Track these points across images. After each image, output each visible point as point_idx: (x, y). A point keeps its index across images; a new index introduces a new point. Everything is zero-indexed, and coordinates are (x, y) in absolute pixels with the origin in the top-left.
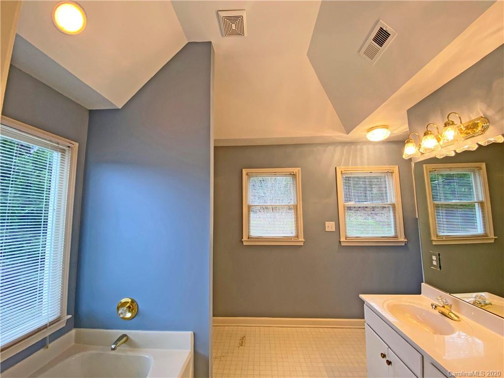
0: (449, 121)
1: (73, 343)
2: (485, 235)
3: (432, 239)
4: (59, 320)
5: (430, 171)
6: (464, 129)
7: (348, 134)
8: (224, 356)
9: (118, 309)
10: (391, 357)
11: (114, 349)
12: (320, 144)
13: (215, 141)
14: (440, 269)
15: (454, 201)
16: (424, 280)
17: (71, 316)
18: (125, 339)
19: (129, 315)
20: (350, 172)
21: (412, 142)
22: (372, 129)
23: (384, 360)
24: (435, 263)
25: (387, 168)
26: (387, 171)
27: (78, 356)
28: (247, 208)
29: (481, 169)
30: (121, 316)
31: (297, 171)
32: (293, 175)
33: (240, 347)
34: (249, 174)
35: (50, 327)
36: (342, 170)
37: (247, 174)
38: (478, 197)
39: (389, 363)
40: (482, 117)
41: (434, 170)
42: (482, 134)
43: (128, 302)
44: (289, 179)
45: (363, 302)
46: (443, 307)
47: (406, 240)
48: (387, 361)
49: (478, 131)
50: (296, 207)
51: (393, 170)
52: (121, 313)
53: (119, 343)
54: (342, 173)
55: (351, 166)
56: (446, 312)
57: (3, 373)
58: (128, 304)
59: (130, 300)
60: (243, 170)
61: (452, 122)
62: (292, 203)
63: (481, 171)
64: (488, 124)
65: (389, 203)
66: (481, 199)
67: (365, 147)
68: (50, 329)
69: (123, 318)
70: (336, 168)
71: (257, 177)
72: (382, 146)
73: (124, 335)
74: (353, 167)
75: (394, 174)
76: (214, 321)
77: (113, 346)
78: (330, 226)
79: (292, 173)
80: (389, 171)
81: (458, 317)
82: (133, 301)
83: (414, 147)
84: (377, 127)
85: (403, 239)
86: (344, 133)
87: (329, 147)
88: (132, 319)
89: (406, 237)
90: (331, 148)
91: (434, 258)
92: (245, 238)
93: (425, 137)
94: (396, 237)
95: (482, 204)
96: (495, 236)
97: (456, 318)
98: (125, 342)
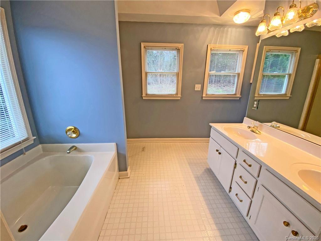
0: (293, 4)
1: (42, 152)
2: (285, 94)
3: (255, 96)
4: (28, 140)
5: (267, 51)
6: (300, 12)
7: (220, 16)
8: (134, 156)
9: (66, 133)
10: (221, 150)
11: (69, 153)
12: (200, 25)
13: (119, 14)
14: (257, 109)
15: (275, 73)
16: (246, 116)
17: (36, 137)
18: (74, 148)
19: (74, 135)
20: (217, 49)
21: (264, 22)
22: (238, 12)
23: (218, 152)
24: (255, 106)
25: (241, 47)
26: (240, 50)
27: (47, 158)
28: (145, 74)
29: (297, 52)
30: (69, 136)
31: (181, 46)
32: (178, 49)
33: (143, 152)
34: (146, 47)
35: (23, 143)
36: (212, 48)
37: (144, 47)
38: (289, 71)
39: (220, 153)
40: (315, 3)
41: (270, 50)
42: (311, 16)
43: (73, 129)
44: (175, 52)
45: (211, 127)
46: (254, 127)
47: (241, 96)
48: (219, 153)
49: (309, 14)
50: (178, 74)
51: (244, 49)
52: (69, 134)
53: (71, 150)
54: (211, 50)
55: (218, 44)
56: (254, 130)
57: (2, 167)
58: (73, 130)
59: (73, 128)
60: (142, 43)
61: (295, 5)
62: (176, 72)
63: (297, 53)
64: (317, 9)
65: (236, 72)
66: (290, 73)
67: (230, 29)
68: (23, 144)
69: (71, 137)
70: (208, 45)
71: (152, 50)
72: (242, 30)
73: (73, 147)
74: (219, 45)
75: (244, 52)
76: (128, 141)
77: (68, 152)
78: (198, 87)
79: (177, 48)
80: (242, 50)
81: (260, 132)
82: (75, 128)
83: (265, 26)
84: (242, 10)
85: (239, 96)
86: (218, 15)
87: (205, 28)
88: (77, 137)
89: (241, 94)
90: (206, 29)
91: (255, 103)
92: (144, 95)
93: (275, 17)
94: (235, 94)
95: (290, 75)
96: (290, 95)
97: (259, 133)
98: (75, 149)
